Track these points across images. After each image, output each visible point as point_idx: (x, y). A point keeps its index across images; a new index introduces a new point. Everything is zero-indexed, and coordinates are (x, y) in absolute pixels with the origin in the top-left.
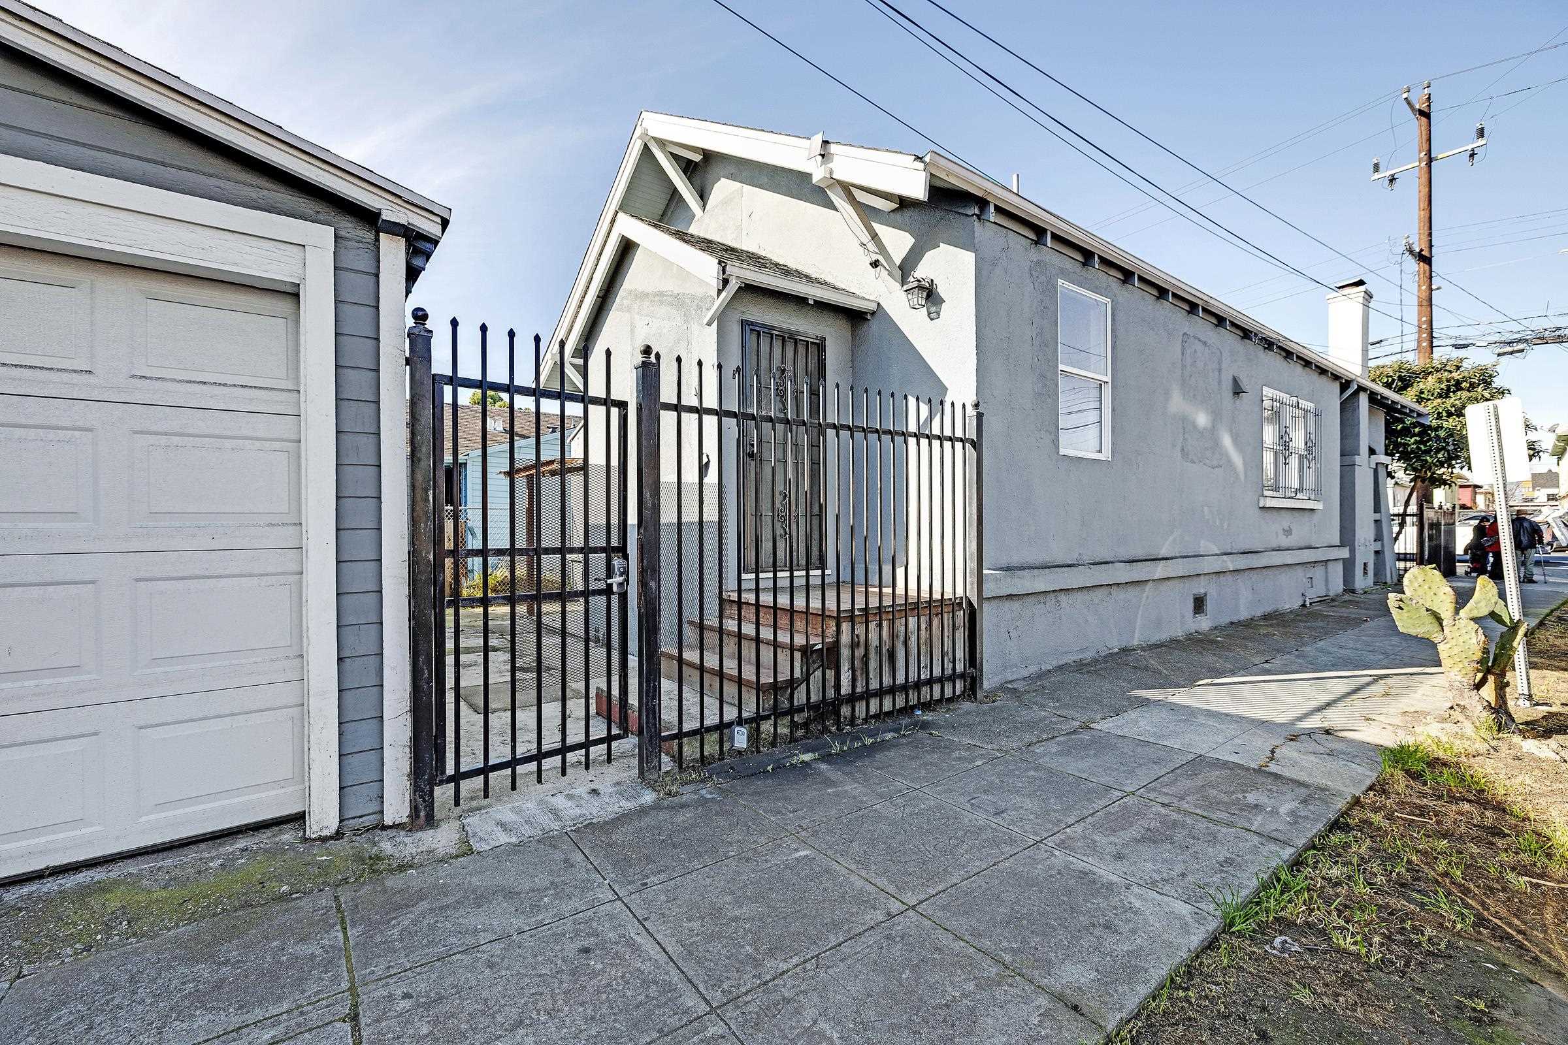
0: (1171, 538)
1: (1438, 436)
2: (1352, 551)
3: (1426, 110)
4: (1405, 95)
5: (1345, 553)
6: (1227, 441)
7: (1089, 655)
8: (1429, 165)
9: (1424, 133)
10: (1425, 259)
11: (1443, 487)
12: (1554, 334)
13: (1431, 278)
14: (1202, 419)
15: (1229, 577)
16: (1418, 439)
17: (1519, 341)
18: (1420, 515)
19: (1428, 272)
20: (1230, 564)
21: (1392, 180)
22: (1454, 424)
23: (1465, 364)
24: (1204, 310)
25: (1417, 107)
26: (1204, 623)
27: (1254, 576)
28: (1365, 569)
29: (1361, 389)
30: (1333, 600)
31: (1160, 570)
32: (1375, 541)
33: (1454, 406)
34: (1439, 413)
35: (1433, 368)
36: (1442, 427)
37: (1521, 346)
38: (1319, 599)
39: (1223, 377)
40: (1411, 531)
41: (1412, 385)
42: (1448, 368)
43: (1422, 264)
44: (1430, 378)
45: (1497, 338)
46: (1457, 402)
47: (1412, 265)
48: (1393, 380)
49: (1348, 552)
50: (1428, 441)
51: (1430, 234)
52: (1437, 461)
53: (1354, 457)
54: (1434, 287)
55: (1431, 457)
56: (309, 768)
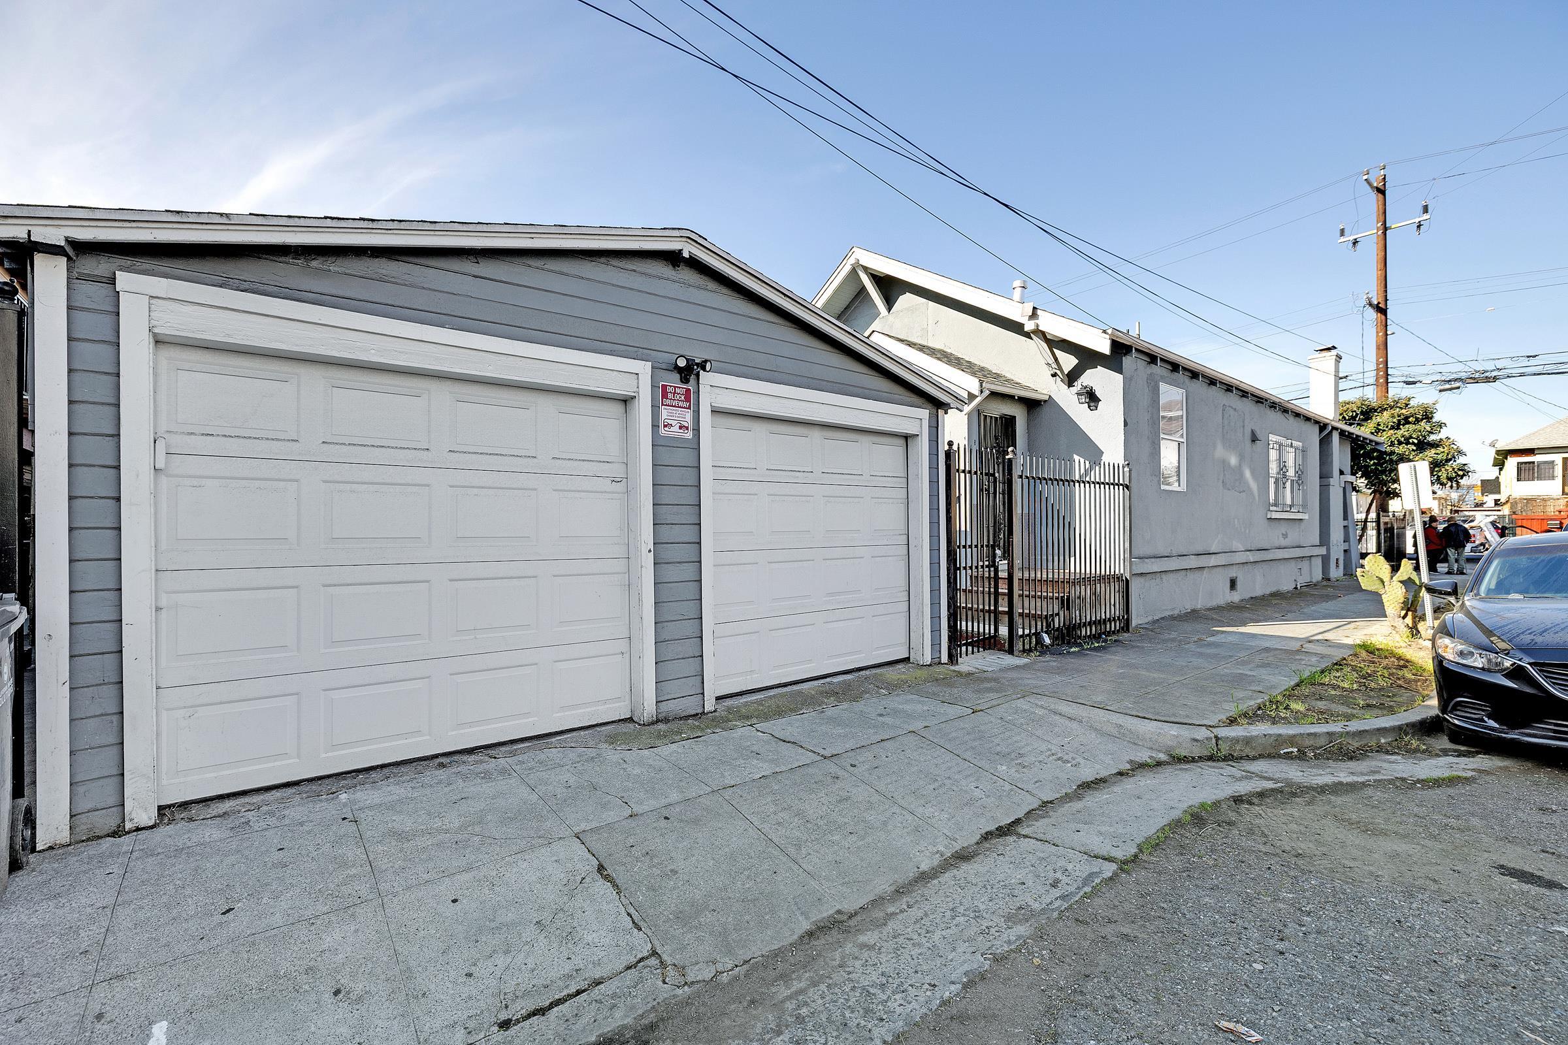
0: (1216, 541)
1: (1391, 460)
2: (1328, 550)
3: (1382, 188)
4: (1365, 177)
5: (1323, 551)
6: (1247, 474)
7: (1176, 612)
8: (1385, 234)
9: (1381, 207)
10: (1382, 310)
11: (1396, 498)
12: (1483, 375)
13: (1386, 326)
14: (1233, 461)
15: (1250, 566)
16: (1376, 461)
17: (1456, 380)
18: (1378, 522)
19: (1384, 321)
20: (1251, 557)
21: (1355, 242)
22: (1403, 450)
23: (1412, 403)
24: (1236, 388)
25: (1375, 185)
26: (1236, 597)
27: (1264, 565)
28: (1337, 563)
29: (1334, 428)
30: (1315, 585)
31: (1213, 561)
32: (1344, 542)
33: (1403, 436)
34: (1392, 442)
35: (1388, 405)
36: (1395, 453)
37: (1457, 384)
38: (1306, 584)
39: (1246, 431)
40: (1372, 533)
41: (1371, 418)
42: (1399, 405)
43: (1379, 314)
44: (1385, 413)
45: (1438, 377)
46: (1406, 433)
47: (1372, 314)
48: (1357, 414)
49: (1325, 549)
50: (1384, 463)
51: (1386, 291)
52: (1391, 479)
53: (1328, 479)
54: (1389, 333)
55: (1386, 476)
56: (923, 635)
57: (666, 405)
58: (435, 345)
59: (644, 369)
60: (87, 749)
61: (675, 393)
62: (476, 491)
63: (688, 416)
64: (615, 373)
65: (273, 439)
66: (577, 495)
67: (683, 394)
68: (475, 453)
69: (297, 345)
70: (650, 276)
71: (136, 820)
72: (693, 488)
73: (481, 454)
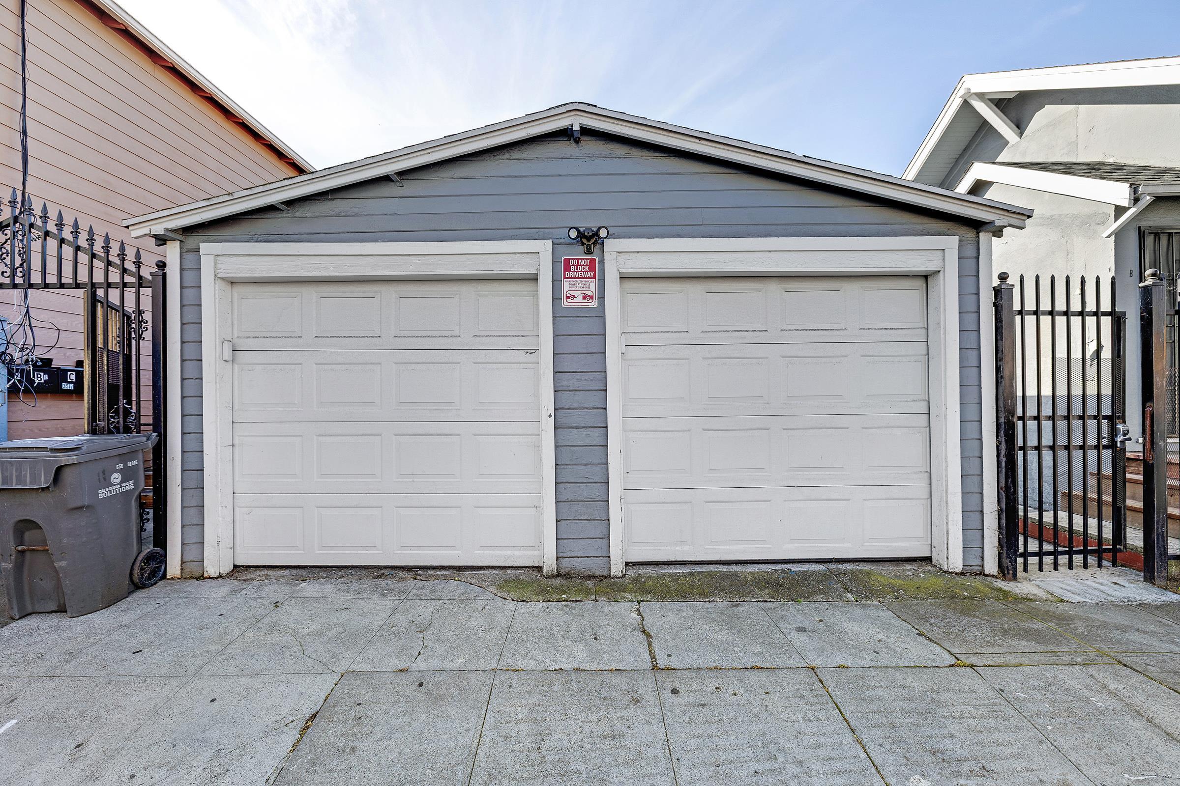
56: (948, 533)
57: (569, 278)
58: (371, 257)
59: (544, 247)
60: (190, 525)
61: (578, 265)
62: (413, 366)
63: (592, 287)
64: (518, 255)
65: (288, 337)
66: (494, 366)
67: (587, 265)
68: (413, 336)
69: (288, 272)
70: (552, 159)
71: (209, 572)
72: (600, 355)
73: (417, 337)
